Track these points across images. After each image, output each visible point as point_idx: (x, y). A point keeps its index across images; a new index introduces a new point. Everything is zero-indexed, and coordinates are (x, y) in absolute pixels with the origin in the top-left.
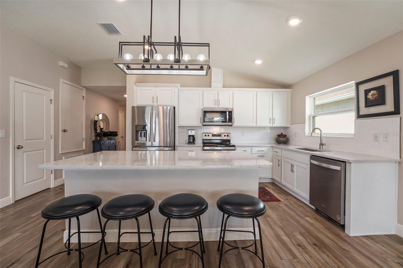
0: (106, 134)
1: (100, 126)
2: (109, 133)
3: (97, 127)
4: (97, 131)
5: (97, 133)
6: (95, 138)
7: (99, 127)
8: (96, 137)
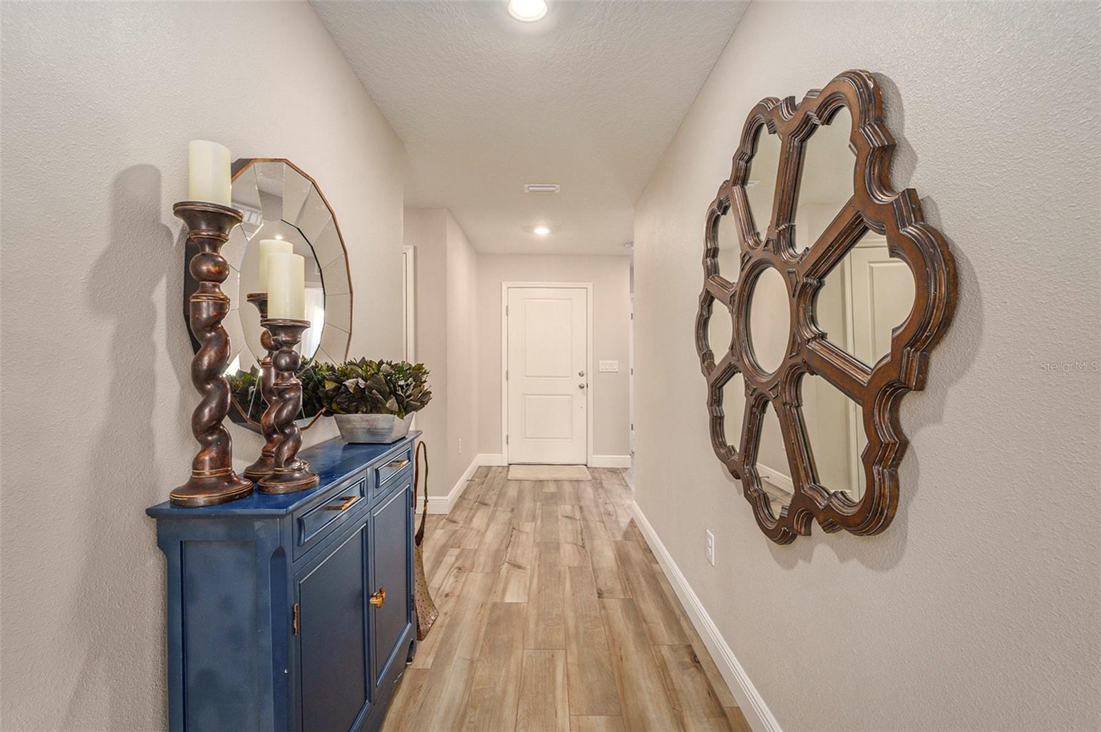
0: (329, 386)
1: (261, 302)
2: (362, 383)
3: (221, 307)
4: (222, 359)
5: (221, 384)
6: (197, 464)
7: (254, 309)
8: (206, 446)
